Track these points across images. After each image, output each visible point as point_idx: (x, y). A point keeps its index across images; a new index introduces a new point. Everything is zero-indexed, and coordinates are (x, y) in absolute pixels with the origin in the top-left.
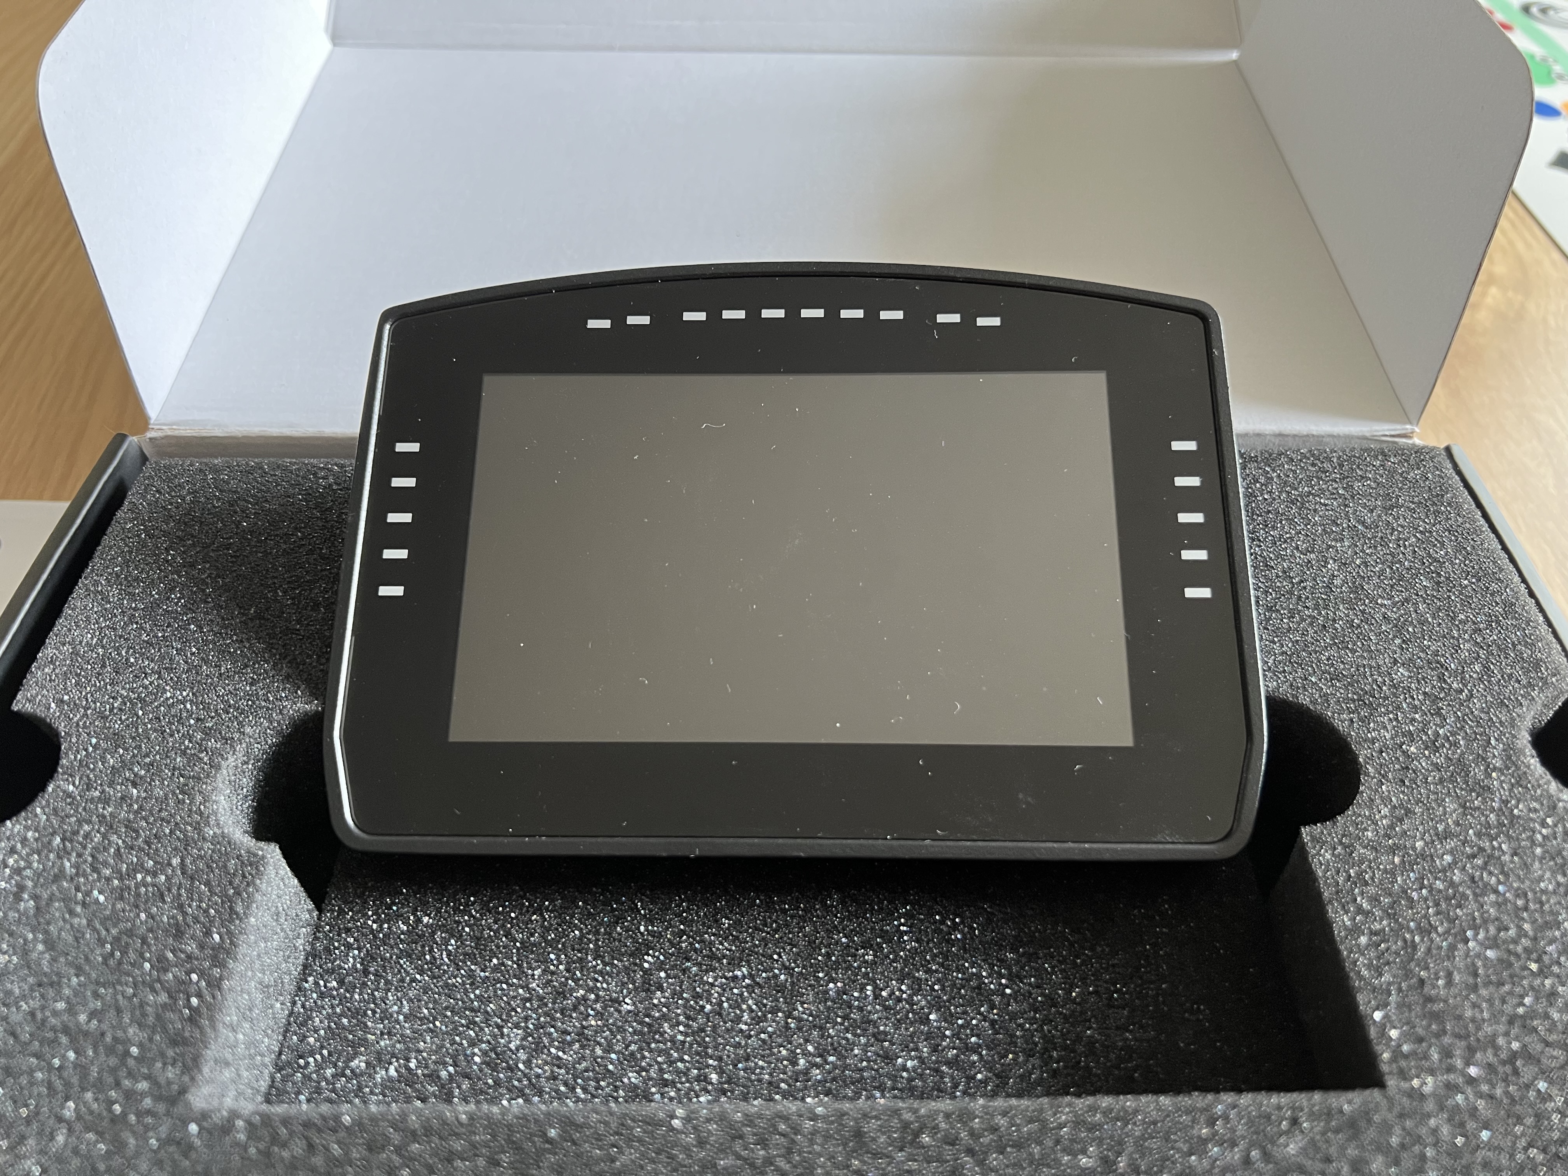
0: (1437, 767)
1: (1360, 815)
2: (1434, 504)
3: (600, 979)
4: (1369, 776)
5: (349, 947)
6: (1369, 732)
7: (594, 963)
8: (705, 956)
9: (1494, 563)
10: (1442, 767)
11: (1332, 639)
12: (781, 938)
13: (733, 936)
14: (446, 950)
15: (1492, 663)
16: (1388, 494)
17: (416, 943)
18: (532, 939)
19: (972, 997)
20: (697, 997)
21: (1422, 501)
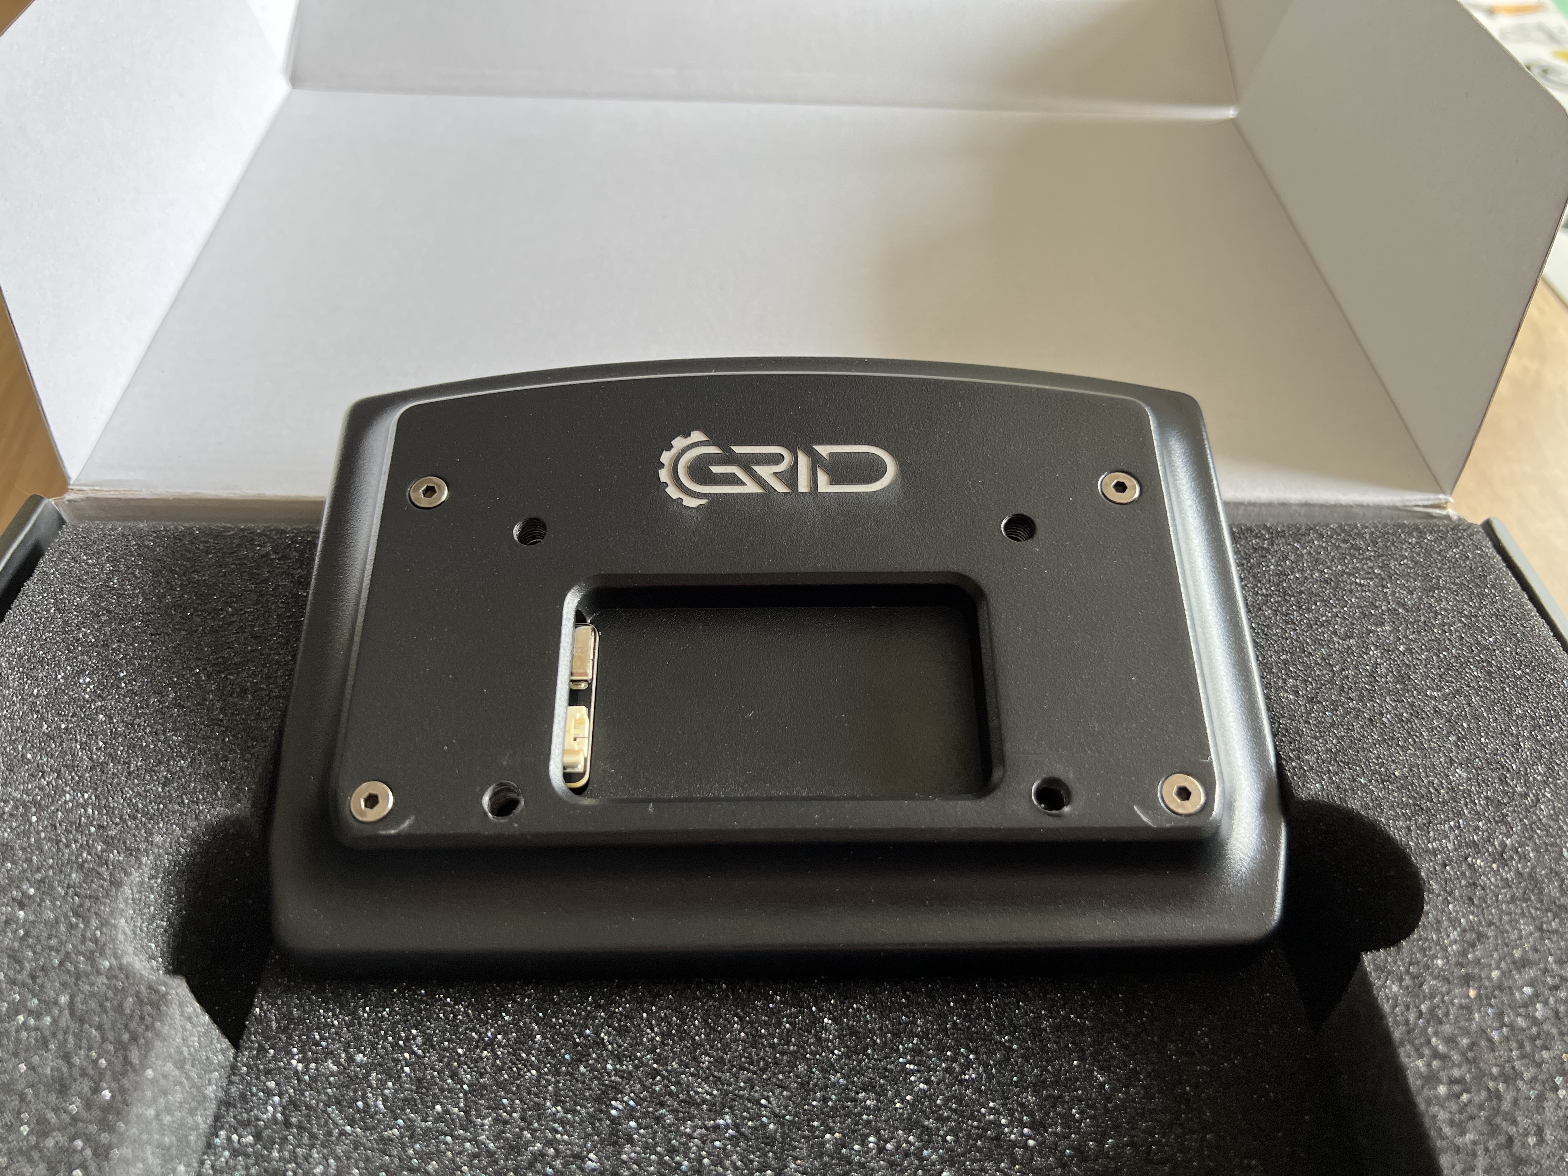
0: (1507, 884)
1: (1426, 939)
2: (1477, 585)
3: (560, 1129)
4: (1433, 893)
5: (269, 1093)
6: (1429, 842)
7: (554, 1109)
8: (682, 1101)
9: (1548, 651)
10: (1513, 883)
11: (1381, 734)
12: (769, 1079)
13: (714, 1076)
14: (383, 1095)
15: (1557, 764)
16: (1428, 574)
17: (348, 1087)
18: (482, 1080)
19: (991, 1151)
20: (672, 1151)
21: (1465, 582)
